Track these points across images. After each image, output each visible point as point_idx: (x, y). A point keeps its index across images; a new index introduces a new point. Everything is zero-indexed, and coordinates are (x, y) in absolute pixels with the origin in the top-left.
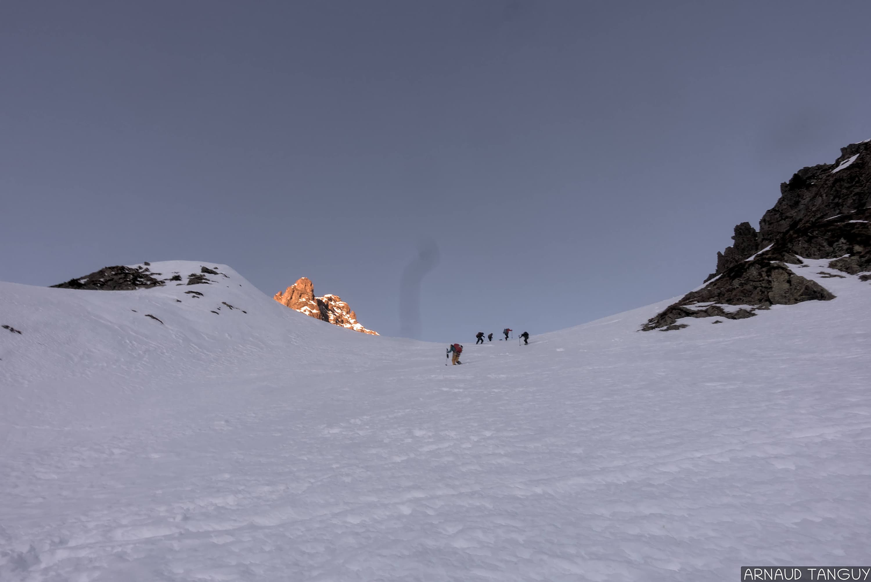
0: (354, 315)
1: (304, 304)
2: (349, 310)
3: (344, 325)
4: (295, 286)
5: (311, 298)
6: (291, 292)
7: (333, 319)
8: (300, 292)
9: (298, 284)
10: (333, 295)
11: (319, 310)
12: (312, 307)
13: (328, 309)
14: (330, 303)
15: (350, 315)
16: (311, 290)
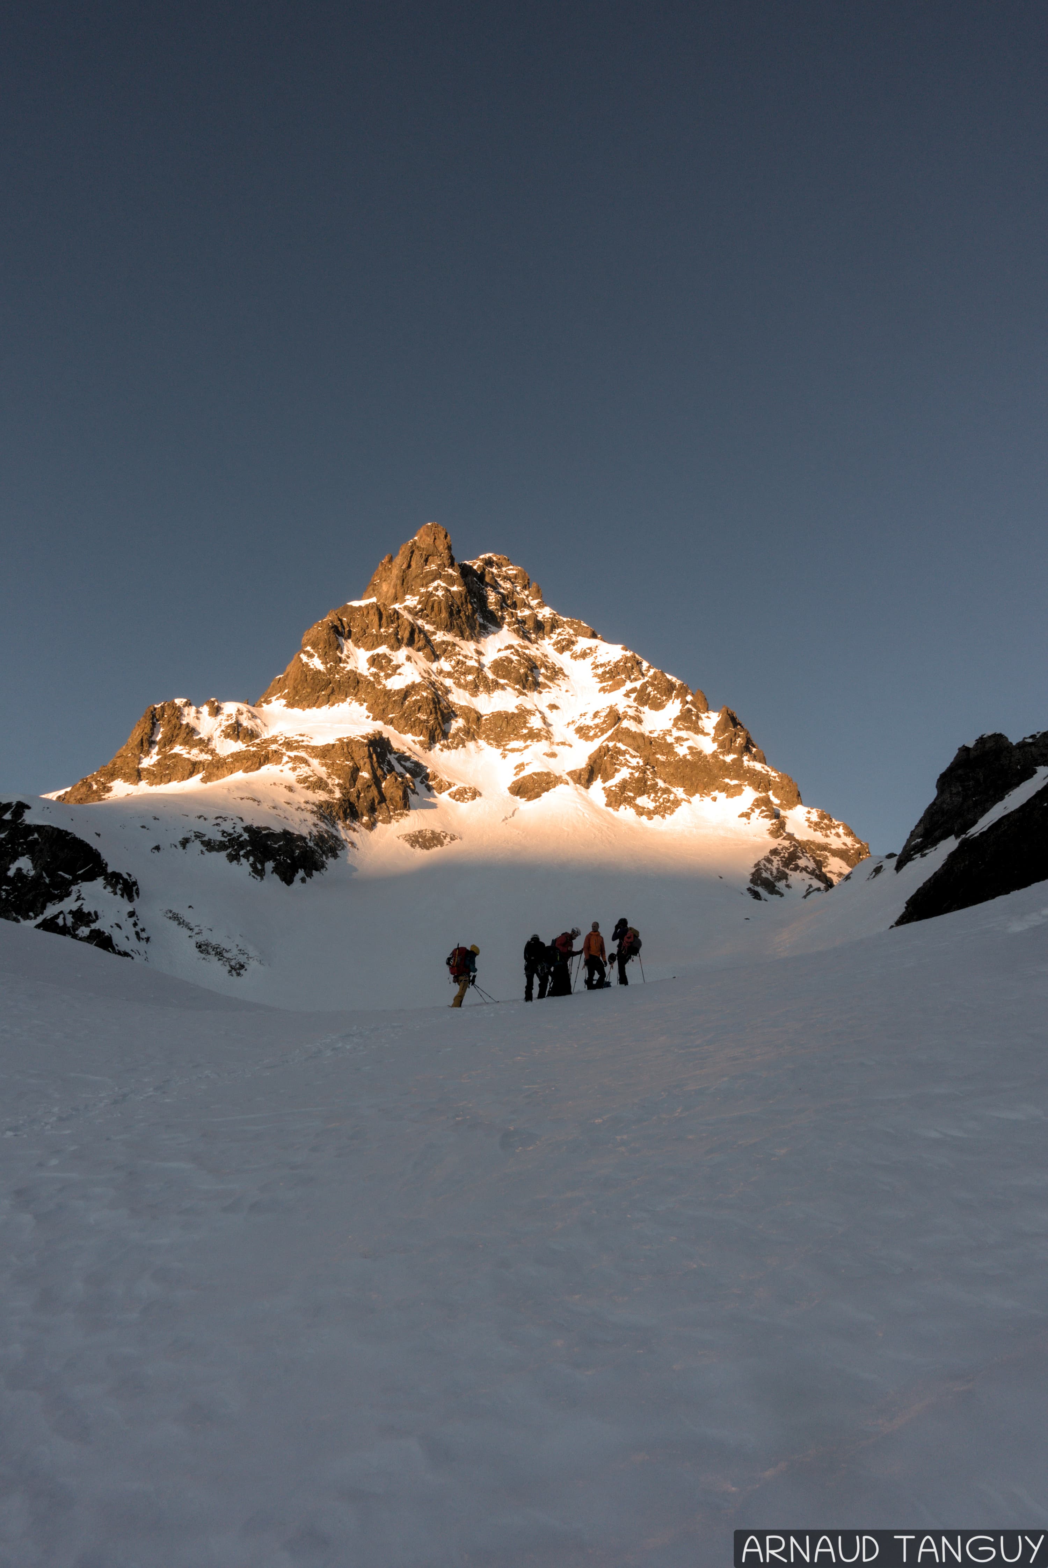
0: (538, 591)
1: (433, 576)
2: (526, 581)
3: (518, 612)
4: (415, 543)
5: (446, 563)
6: (408, 553)
7: (495, 602)
8: (425, 553)
9: (420, 538)
10: (496, 552)
11: (464, 586)
12: (451, 580)
13: (484, 583)
14: (489, 570)
15: (529, 591)
16: (446, 546)
